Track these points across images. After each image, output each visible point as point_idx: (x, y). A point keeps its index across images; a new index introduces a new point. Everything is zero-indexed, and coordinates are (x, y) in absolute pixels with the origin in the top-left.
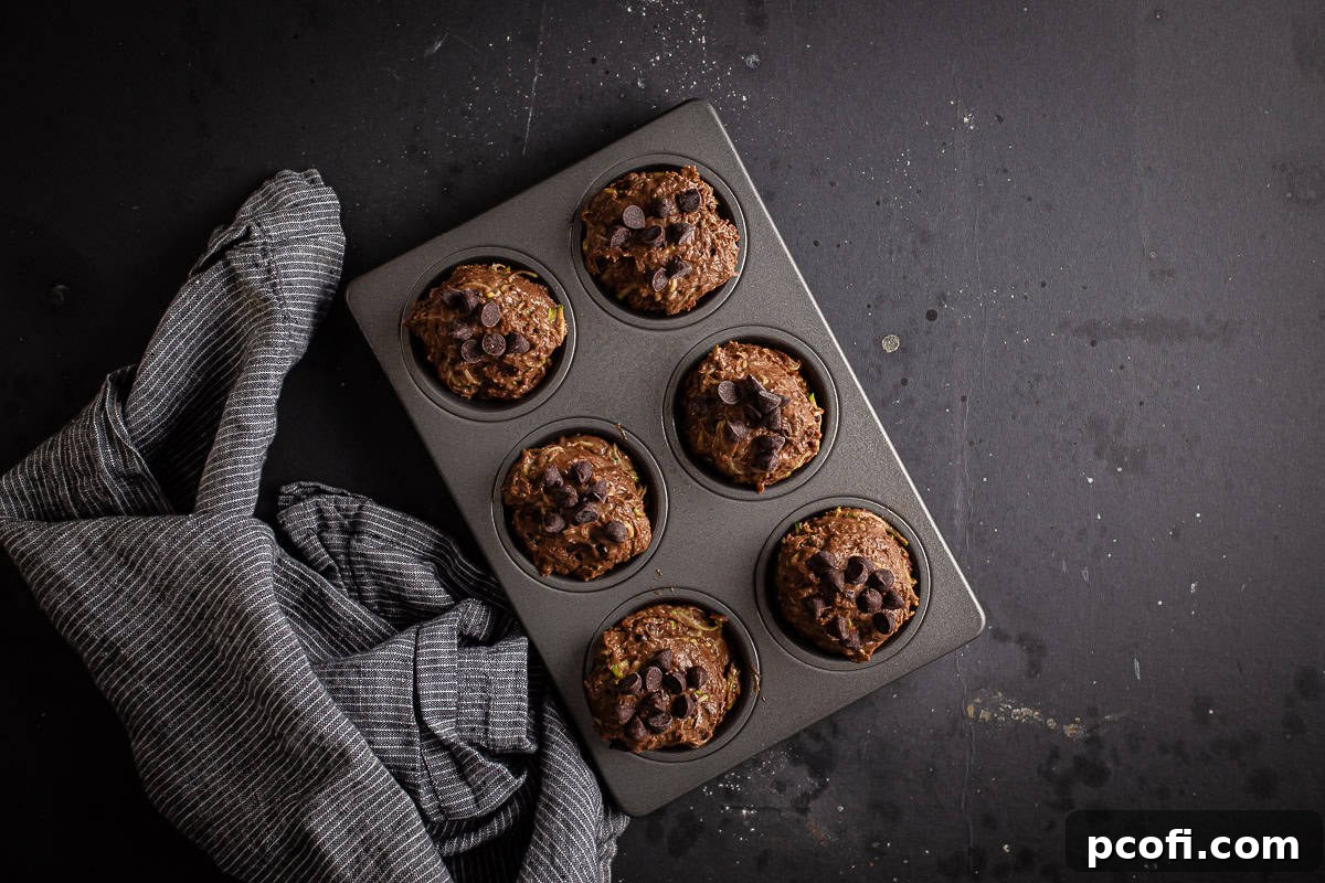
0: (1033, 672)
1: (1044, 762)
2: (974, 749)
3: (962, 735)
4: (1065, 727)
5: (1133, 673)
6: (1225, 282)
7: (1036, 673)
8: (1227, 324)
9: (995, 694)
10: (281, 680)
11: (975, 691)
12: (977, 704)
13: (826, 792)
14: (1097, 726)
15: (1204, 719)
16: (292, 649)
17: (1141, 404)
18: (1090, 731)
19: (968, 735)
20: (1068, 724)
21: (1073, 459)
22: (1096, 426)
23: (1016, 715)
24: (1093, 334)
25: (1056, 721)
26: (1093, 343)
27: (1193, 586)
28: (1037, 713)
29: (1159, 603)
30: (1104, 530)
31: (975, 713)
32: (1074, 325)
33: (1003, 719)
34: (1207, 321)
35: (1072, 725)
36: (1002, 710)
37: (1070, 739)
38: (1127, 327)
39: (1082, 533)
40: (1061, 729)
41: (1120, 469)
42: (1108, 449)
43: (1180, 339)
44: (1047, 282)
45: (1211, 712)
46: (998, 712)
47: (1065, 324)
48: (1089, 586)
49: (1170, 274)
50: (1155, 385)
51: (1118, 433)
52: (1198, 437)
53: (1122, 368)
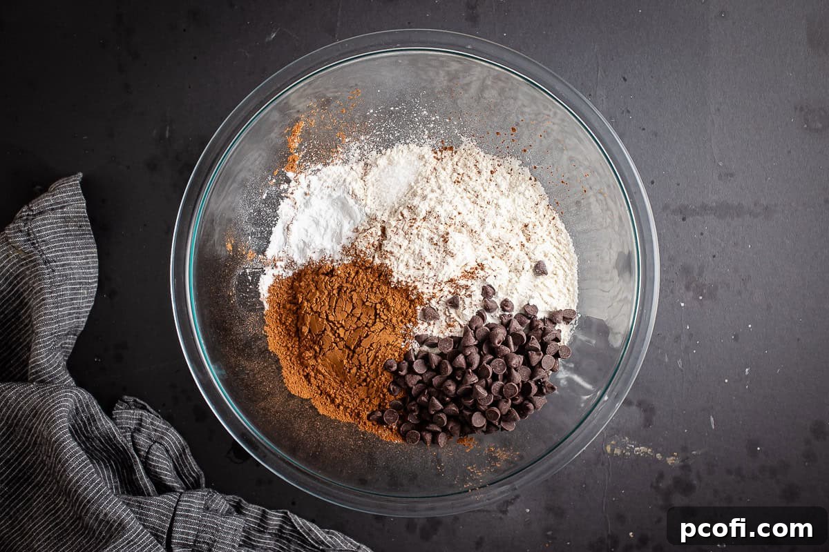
0: (648, 424)
1: (654, 480)
2: (611, 474)
3: (603, 464)
4: (667, 459)
5: (710, 424)
6: (766, 180)
7: (650, 425)
8: (767, 206)
9: (624, 438)
10: (77, 482)
11: (611, 436)
12: (613, 444)
13: (519, 500)
14: (687, 458)
15: (753, 453)
16: (83, 461)
17: (714, 256)
18: (682, 461)
19: (607, 464)
20: (669, 457)
21: (672, 292)
22: (686, 270)
23: (636, 452)
24: (684, 213)
25: (662, 455)
26: (684, 219)
27: (747, 370)
28: (650, 450)
29: (726, 381)
30: (691, 335)
31: (611, 450)
32: (671, 207)
33: (629, 454)
34: (755, 205)
35: (672, 458)
36: (628, 448)
37: (671, 466)
38: (704, 208)
39: (678, 338)
40: (665, 459)
41: (701, 298)
42: (693, 285)
43: (738, 216)
44: (655, 181)
45: (759, 449)
46: (627, 451)
47: (666, 207)
48: (682, 371)
49: (732, 175)
50: (722, 245)
51: (700, 275)
52: (749, 276)
53: (702, 234)
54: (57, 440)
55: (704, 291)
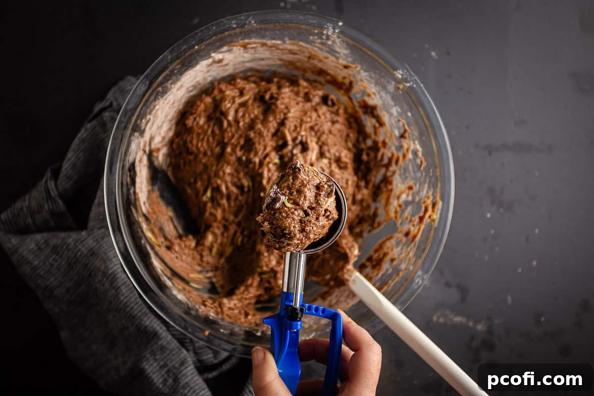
0: (463, 301)
1: (468, 341)
5: (508, 301)
8: (549, 145)
9: (446, 311)
11: (437, 310)
12: (438, 315)
14: (492, 325)
15: (539, 322)
18: (488, 327)
20: (478, 324)
22: (491, 191)
24: (490, 149)
25: (473, 323)
26: (490, 154)
27: (534, 262)
28: (464, 320)
30: (495, 238)
31: (437, 320)
32: (481, 146)
33: (449, 322)
34: (540, 144)
37: (480, 332)
38: (505, 146)
39: (485, 239)
40: (476, 326)
42: (496, 201)
43: (529, 152)
47: (477, 146)
48: (488, 263)
49: (525, 123)
50: (518, 173)
51: (501, 194)
52: (537, 196)
53: (503, 165)
54: (113, 272)
55: (503, 205)
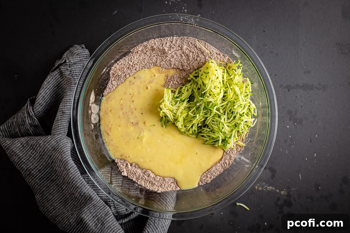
1: (276, 201)
2: (257, 198)
5: (299, 177)
6: (324, 74)
7: (274, 177)
8: (324, 85)
9: (263, 183)
11: (257, 182)
12: (258, 186)
14: (290, 192)
15: (318, 190)
17: (302, 106)
18: (287, 193)
19: (255, 194)
20: (282, 191)
21: (283, 121)
22: (290, 112)
23: (268, 189)
24: (289, 88)
25: (279, 190)
26: (289, 91)
27: (315, 155)
28: (274, 188)
29: (306, 159)
30: (292, 140)
31: (257, 188)
32: (284, 86)
33: (265, 190)
34: (319, 85)
35: (283, 191)
36: (265, 187)
37: (283, 195)
38: (298, 86)
39: (286, 140)
40: (280, 192)
41: (296, 124)
42: (293, 118)
43: (312, 89)
44: (277, 74)
45: (320, 188)
46: (264, 188)
47: (281, 86)
48: (288, 155)
49: (309, 72)
50: (305, 102)
51: (296, 114)
52: (316, 115)
53: (296, 97)
55: (297, 121)
